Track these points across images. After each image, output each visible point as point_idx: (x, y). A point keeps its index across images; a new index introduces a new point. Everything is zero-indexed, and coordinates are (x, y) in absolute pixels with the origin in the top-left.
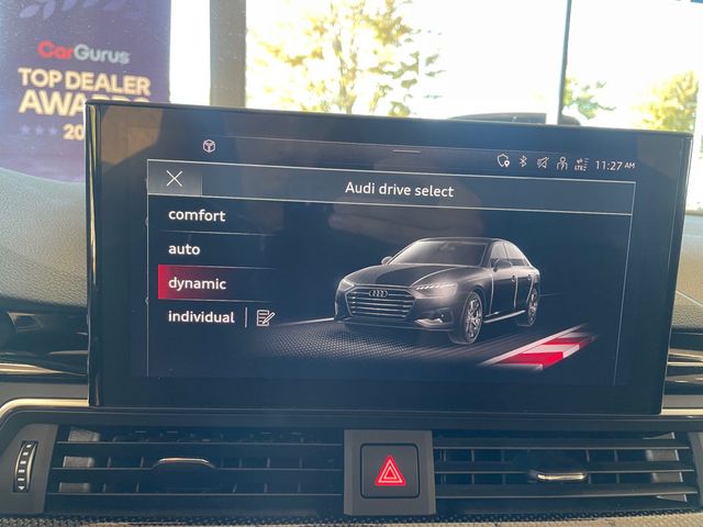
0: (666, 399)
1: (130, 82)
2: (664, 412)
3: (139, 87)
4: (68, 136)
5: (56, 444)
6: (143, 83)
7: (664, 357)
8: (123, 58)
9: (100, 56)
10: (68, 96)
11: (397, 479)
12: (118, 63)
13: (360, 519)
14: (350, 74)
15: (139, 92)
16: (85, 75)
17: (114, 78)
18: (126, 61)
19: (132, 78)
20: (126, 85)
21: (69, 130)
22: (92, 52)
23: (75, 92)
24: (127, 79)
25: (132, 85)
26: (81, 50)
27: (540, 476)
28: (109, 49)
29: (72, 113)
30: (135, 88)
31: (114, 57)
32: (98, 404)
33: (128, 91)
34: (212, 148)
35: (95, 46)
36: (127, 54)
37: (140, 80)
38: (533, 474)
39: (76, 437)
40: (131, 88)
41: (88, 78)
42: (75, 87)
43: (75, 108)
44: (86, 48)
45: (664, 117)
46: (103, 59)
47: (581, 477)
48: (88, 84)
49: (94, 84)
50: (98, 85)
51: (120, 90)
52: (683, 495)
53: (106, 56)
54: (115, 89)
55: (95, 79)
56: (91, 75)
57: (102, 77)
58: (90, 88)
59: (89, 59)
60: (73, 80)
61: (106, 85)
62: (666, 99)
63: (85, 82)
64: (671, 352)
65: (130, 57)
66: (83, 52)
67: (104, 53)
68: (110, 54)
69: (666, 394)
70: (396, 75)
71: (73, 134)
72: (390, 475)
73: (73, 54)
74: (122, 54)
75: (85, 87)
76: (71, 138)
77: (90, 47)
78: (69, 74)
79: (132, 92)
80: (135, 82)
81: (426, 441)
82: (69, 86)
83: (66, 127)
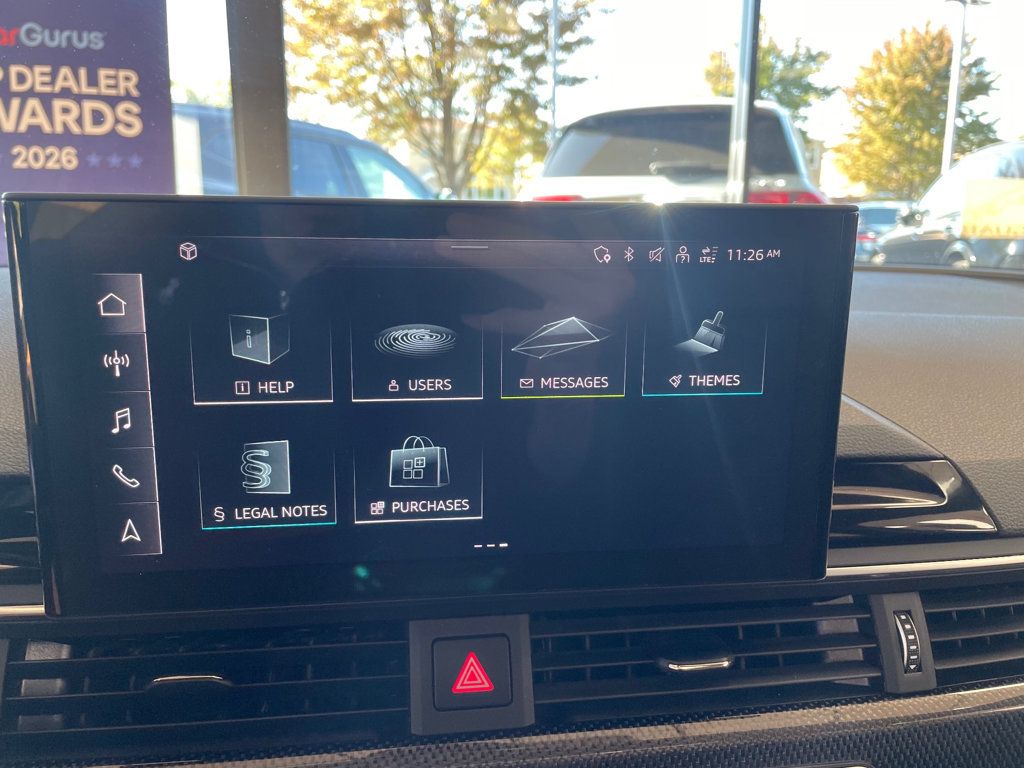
0: (831, 555)
1: (108, 77)
2: (830, 572)
3: (122, 84)
4: (18, 164)
5: (7, 666)
6: (127, 79)
7: (826, 498)
8: (94, 40)
9: (60, 39)
10: (15, 103)
11: (482, 683)
12: (88, 48)
13: (432, 739)
14: (446, 50)
15: (122, 92)
16: (38, 69)
17: (83, 72)
18: (100, 45)
19: (112, 72)
20: (103, 82)
21: (19, 154)
22: (47, 33)
23: (25, 96)
24: (103, 73)
25: (112, 82)
26: (29, 32)
27: (671, 666)
28: (71, 27)
29: (23, 128)
30: (115, 86)
31: (80, 39)
32: (58, 611)
33: (105, 91)
34: (192, 253)
35: (51, 24)
36: (100, 35)
37: (122, 73)
38: (662, 663)
39: (36, 653)
40: (109, 87)
41: (43, 74)
42: (25, 87)
43: (27, 120)
44: (37, 28)
45: (903, 101)
46: (64, 44)
47: (726, 664)
48: (43, 84)
49: (52, 83)
50: (60, 84)
51: (93, 91)
52: (862, 678)
53: (69, 39)
54: (86, 90)
55: (54, 75)
56: (47, 69)
57: (65, 71)
58: (47, 89)
59: (42, 44)
60: (21, 79)
61: (71, 83)
62: (906, 76)
63: (39, 79)
64: (836, 490)
65: (104, 39)
66: (34, 34)
67: (66, 34)
68: (75, 35)
69: (830, 548)
70: (514, 50)
71: (26, 160)
72: (472, 677)
73: (17, 37)
74: (93, 35)
75: (39, 88)
76: (24, 166)
77: (44, 26)
78: (14, 70)
79: (113, 92)
80: (115, 77)
81: (521, 629)
82: (15, 87)
83: (16, 150)
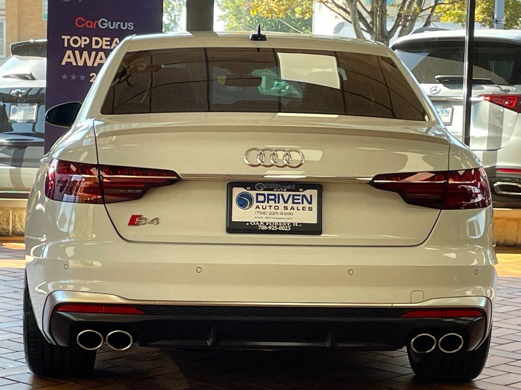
9: (115, 25)
10: (94, 53)
12: (127, 29)
16: (104, 39)
22: (110, 23)
23: (97, 51)
26: (103, 22)
28: (121, 21)
29: (96, 65)
31: (124, 26)
35: (112, 19)
36: (132, 24)
42: (98, 47)
43: (98, 61)
44: (106, 21)
46: (117, 28)
49: (110, 45)
50: (114, 46)
53: (119, 26)
55: (111, 42)
56: (109, 39)
57: (116, 40)
59: (108, 28)
60: (97, 43)
63: (105, 43)
67: (118, 23)
68: (122, 24)
73: (97, 24)
74: (129, 24)
75: (104, 47)
77: (109, 20)
78: (94, 39)
82: (94, 46)
83: (91, 75)
